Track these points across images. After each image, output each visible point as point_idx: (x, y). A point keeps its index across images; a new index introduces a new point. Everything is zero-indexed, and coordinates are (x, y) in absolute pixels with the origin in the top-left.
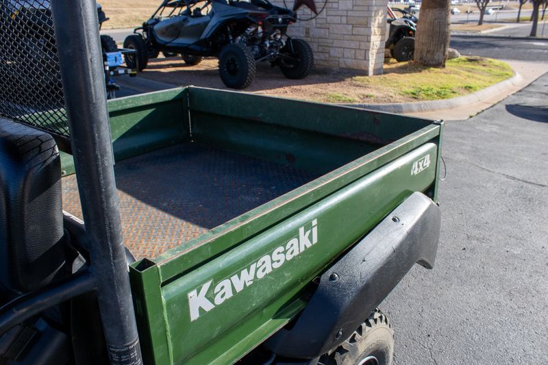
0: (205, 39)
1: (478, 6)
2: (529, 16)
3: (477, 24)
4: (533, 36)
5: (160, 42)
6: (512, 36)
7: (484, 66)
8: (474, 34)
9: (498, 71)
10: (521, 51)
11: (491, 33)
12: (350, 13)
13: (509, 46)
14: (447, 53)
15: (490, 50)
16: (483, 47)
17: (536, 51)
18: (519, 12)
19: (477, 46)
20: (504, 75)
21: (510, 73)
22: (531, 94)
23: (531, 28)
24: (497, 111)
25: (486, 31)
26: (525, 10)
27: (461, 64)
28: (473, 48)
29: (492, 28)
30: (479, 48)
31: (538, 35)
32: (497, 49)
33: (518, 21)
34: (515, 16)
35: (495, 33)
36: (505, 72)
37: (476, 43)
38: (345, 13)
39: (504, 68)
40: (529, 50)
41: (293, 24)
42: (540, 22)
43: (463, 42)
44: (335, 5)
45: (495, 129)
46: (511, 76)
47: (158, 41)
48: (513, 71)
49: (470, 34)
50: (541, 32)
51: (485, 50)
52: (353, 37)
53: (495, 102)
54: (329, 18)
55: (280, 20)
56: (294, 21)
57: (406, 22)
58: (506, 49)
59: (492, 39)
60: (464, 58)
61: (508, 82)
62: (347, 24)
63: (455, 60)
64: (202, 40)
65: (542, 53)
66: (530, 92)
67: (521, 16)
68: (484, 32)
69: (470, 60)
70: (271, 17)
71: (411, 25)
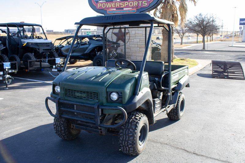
0: (87, 53)
1: (180, 36)
2: (202, 40)
3: (180, 44)
4: (204, 49)
5: (64, 54)
6: (195, 49)
7: (187, 61)
8: (180, 49)
9: (192, 63)
10: (200, 55)
11: (187, 48)
12: (138, 43)
13: (195, 54)
14: (173, 57)
15: (188, 55)
16: (185, 54)
17: (206, 55)
18: (197, 38)
19: (182, 54)
20: (195, 64)
21: (196, 64)
22: (205, 70)
23: (203, 45)
24: (194, 75)
25: (184, 47)
26: (199, 38)
27: (178, 61)
28: (181, 55)
29: (187, 46)
30: (183, 55)
31: (206, 49)
32: (190, 55)
33: (197, 42)
34: (196, 40)
35: (188, 48)
36: (195, 63)
37: (182, 53)
38: (136, 43)
39: (194, 62)
40: (203, 55)
41: (119, 48)
42: (206, 43)
43: (176, 52)
44: (133, 40)
45: (194, 80)
46: (197, 65)
47: (63, 54)
48: (198, 63)
49: (178, 49)
50: (207, 48)
51: (186, 56)
52: (140, 52)
53: (193, 73)
54: (130, 45)
55: (115, 46)
56: (120, 47)
57: (156, 45)
58: (194, 55)
59: (188, 51)
60: (179, 59)
61: (196, 67)
62: (138, 47)
63: (176, 59)
64: (85, 54)
65: (208, 56)
66: (204, 70)
67: (198, 40)
68: (184, 48)
69: (181, 59)
70: (113, 45)
71: (159, 47)
